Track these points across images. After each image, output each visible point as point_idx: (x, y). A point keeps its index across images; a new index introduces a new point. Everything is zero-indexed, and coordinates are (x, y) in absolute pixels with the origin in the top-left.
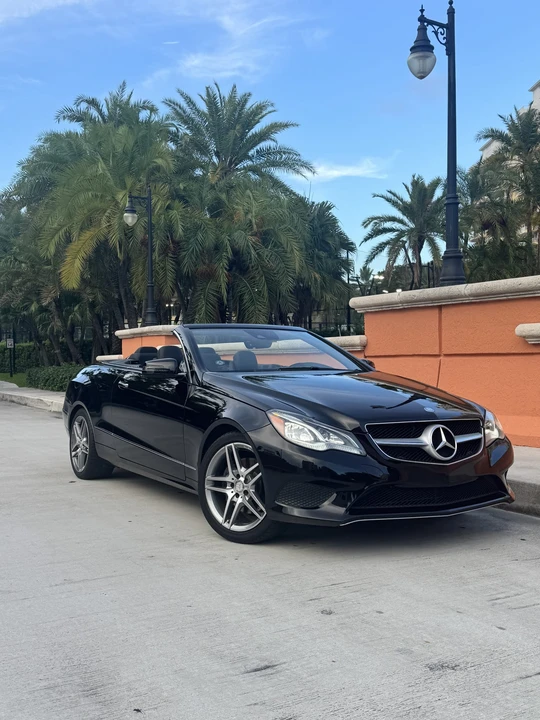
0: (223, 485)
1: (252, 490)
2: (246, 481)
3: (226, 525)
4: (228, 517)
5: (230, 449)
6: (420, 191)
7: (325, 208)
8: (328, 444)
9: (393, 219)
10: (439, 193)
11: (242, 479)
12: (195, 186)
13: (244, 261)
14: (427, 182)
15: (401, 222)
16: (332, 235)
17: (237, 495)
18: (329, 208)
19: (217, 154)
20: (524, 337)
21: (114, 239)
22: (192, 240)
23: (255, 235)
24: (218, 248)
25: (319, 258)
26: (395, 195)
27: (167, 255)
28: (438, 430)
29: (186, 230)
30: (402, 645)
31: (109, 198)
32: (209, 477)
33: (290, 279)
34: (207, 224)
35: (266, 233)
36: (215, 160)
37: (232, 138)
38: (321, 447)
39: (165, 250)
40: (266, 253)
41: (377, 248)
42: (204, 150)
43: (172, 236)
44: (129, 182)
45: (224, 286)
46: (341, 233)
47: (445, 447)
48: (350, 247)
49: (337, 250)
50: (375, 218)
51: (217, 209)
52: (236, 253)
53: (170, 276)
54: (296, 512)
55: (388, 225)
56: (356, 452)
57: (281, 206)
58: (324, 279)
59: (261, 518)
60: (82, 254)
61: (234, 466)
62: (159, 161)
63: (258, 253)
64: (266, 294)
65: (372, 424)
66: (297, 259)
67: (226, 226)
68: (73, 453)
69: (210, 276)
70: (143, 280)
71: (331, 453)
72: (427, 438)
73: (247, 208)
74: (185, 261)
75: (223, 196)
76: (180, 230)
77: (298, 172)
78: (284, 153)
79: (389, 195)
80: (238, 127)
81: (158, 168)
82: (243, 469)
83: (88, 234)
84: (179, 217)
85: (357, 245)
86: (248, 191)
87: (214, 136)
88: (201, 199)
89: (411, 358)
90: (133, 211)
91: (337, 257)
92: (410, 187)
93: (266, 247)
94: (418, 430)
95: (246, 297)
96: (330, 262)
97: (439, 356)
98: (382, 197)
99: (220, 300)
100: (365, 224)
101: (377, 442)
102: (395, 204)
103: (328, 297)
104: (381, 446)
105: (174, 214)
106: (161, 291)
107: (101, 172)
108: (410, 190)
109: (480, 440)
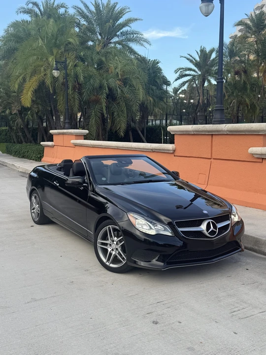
3: (108, 264)
5: (109, 228)
6: (204, 55)
7: (156, 63)
9: (190, 69)
10: (214, 56)
11: (115, 243)
12: (89, 53)
14: (208, 50)
15: (194, 71)
16: (159, 78)
17: (113, 250)
18: (158, 63)
19: (100, 34)
21: (48, 82)
23: (120, 80)
24: (101, 87)
25: (152, 90)
26: (191, 56)
29: (85, 77)
31: (44, 60)
32: (99, 241)
33: (138, 104)
35: (125, 79)
37: (108, 27)
39: (74, 88)
40: (126, 90)
41: (182, 84)
42: (93, 32)
43: (77, 81)
44: (55, 51)
45: (104, 108)
46: (163, 76)
47: (212, 231)
48: (168, 83)
49: (161, 85)
50: (181, 69)
51: (101, 65)
52: (110, 89)
53: (77, 102)
55: (187, 72)
56: (170, 234)
57: (134, 65)
58: (154, 101)
59: (124, 262)
60: (32, 89)
61: (111, 236)
62: (71, 40)
63: (121, 90)
64: (125, 112)
66: (141, 94)
67: (105, 76)
69: (97, 101)
70: (63, 103)
72: (203, 227)
73: (116, 66)
74: (85, 94)
75: (104, 59)
76: (82, 78)
77: (142, 45)
78: (135, 34)
79: (189, 57)
80: (111, 21)
81: (70, 43)
82: (116, 238)
83: (34, 78)
84: (81, 71)
85: (172, 83)
86: (116, 57)
87: (99, 25)
88: (92, 60)
90: (57, 69)
91: (161, 89)
92: (199, 53)
93: (126, 87)
94: (199, 223)
95: (115, 114)
96: (158, 91)
97: (210, 159)
98: (185, 57)
99: (103, 115)
100: (176, 72)
101: (180, 229)
102: (191, 61)
103: (156, 110)
105: (79, 69)
106: (72, 110)
107: (40, 44)
108: (199, 54)
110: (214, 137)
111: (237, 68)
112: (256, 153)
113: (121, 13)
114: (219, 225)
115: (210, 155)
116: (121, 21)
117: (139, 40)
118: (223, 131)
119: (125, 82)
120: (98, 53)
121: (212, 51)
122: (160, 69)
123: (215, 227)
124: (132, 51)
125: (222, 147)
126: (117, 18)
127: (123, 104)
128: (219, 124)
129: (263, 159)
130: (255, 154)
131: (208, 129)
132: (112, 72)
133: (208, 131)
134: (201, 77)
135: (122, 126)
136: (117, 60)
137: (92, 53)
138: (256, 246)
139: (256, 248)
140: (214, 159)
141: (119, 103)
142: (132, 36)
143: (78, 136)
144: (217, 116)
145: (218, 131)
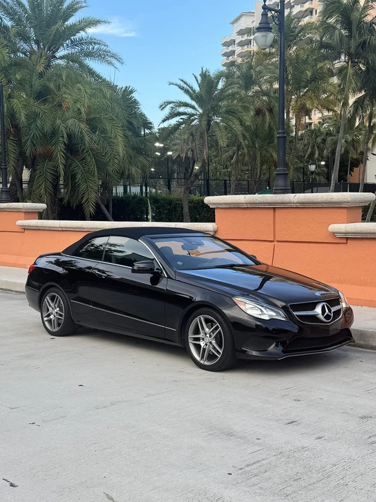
0: (198, 339)
1: (214, 342)
2: (210, 336)
4: (202, 358)
6: (208, 82)
7: (127, 92)
8: (270, 316)
9: (186, 105)
13: (75, 144)
16: (136, 117)
18: (132, 92)
19: (37, 42)
20: (334, 233)
22: (33, 126)
24: (54, 133)
26: (185, 83)
27: (8, 138)
28: (323, 306)
30: (342, 411)
34: (44, 112)
36: (35, 47)
38: (266, 318)
45: (61, 167)
47: (328, 315)
50: (170, 103)
54: (254, 353)
55: (182, 109)
65: (292, 304)
68: (45, 319)
71: (272, 320)
72: (318, 310)
75: (52, 86)
76: (23, 118)
77: (110, 63)
78: (95, 43)
79: (182, 84)
89: (252, 242)
92: (199, 78)
94: (313, 306)
95: (79, 176)
96: (134, 140)
98: (176, 85)
100: (162, 107)
101: (295, 313)
102: (187, 92)
104: (298, 316)
108: (199, 81)
109: (340, 310)
110: (277, 211)
111: (258, 104)
112: (338, 231)
113: (72, 10)
114: (333, 309)
115: (272, 236)
116: (70, 22)
117: (103, 56)
118: (292, 203)
119: (93, 124)
120: (41, 75)
121: (219, 77)
122: (135, 102)
123: (330, 311)
124: (92, 73)
125: (289, 225)
126: (66, 19)
127: (91, 160)
128: (283, 193)
129: (347, 238)
130: (337, 233)
131: (270, 201)
132: (68, 108)
133: (269, 204)
134: (205, 118)
135: (92, 197)
136: (80, 90)
137: (32, 75)
138: (361, 340)
139: (362, 342)
140: (278, 241)
141: (84, 159)
142: (91, 47)
143: (29, 214)
144: (280, 183)
145: (284, 203)
